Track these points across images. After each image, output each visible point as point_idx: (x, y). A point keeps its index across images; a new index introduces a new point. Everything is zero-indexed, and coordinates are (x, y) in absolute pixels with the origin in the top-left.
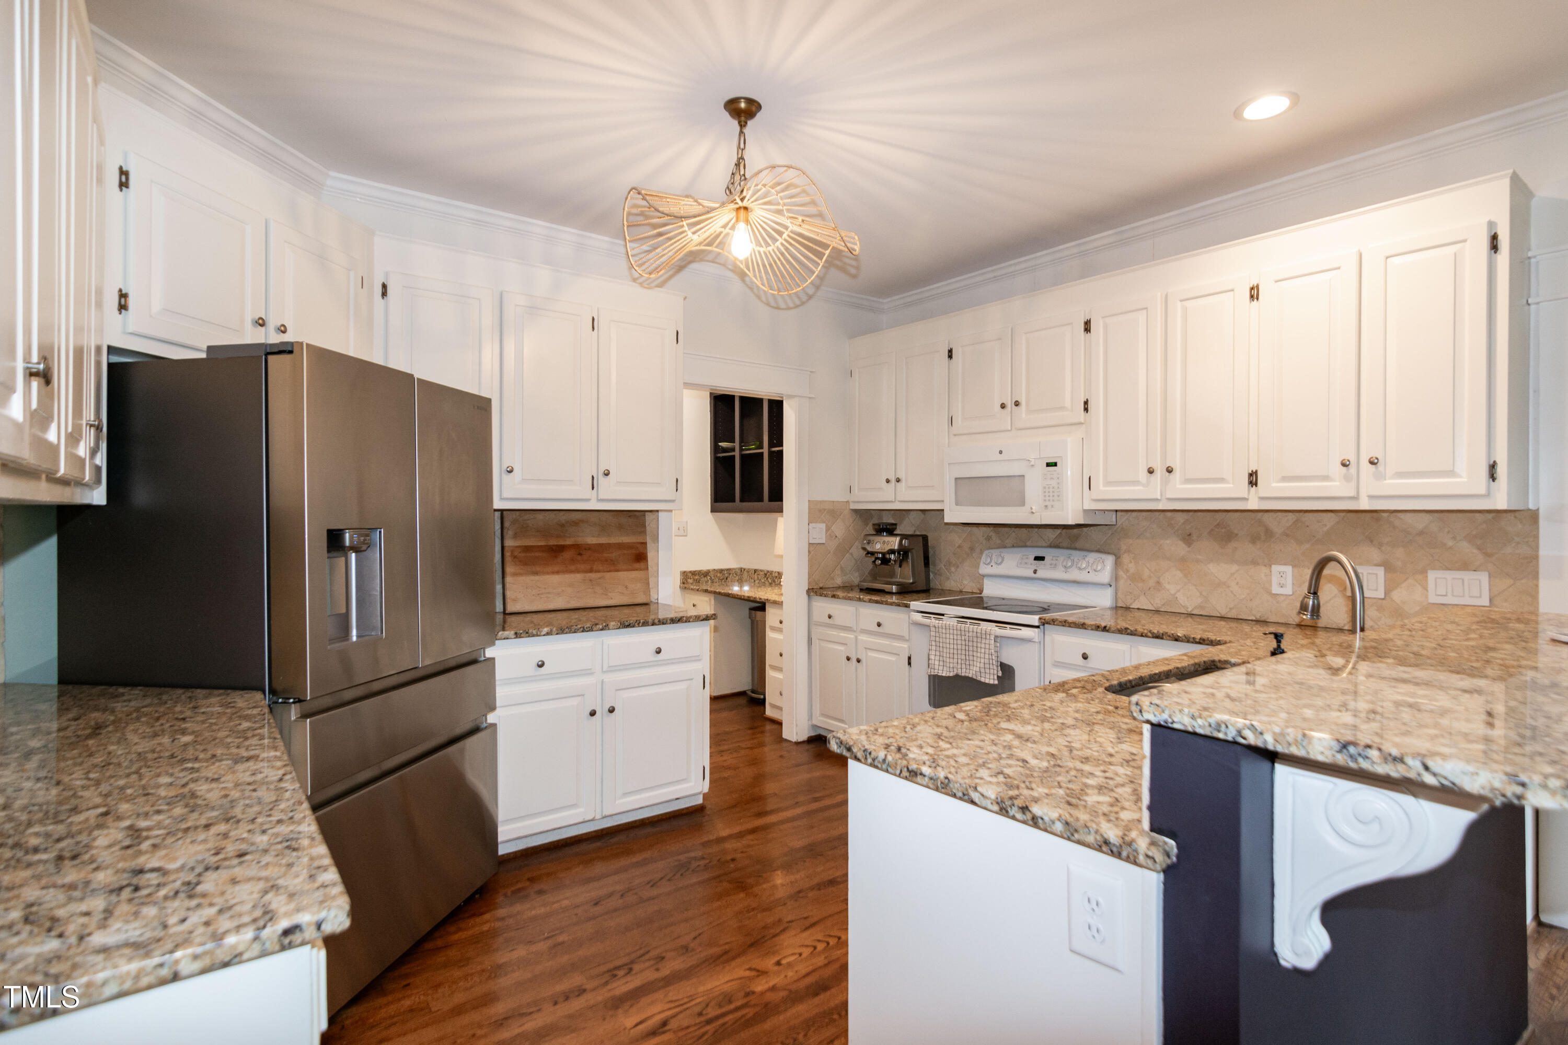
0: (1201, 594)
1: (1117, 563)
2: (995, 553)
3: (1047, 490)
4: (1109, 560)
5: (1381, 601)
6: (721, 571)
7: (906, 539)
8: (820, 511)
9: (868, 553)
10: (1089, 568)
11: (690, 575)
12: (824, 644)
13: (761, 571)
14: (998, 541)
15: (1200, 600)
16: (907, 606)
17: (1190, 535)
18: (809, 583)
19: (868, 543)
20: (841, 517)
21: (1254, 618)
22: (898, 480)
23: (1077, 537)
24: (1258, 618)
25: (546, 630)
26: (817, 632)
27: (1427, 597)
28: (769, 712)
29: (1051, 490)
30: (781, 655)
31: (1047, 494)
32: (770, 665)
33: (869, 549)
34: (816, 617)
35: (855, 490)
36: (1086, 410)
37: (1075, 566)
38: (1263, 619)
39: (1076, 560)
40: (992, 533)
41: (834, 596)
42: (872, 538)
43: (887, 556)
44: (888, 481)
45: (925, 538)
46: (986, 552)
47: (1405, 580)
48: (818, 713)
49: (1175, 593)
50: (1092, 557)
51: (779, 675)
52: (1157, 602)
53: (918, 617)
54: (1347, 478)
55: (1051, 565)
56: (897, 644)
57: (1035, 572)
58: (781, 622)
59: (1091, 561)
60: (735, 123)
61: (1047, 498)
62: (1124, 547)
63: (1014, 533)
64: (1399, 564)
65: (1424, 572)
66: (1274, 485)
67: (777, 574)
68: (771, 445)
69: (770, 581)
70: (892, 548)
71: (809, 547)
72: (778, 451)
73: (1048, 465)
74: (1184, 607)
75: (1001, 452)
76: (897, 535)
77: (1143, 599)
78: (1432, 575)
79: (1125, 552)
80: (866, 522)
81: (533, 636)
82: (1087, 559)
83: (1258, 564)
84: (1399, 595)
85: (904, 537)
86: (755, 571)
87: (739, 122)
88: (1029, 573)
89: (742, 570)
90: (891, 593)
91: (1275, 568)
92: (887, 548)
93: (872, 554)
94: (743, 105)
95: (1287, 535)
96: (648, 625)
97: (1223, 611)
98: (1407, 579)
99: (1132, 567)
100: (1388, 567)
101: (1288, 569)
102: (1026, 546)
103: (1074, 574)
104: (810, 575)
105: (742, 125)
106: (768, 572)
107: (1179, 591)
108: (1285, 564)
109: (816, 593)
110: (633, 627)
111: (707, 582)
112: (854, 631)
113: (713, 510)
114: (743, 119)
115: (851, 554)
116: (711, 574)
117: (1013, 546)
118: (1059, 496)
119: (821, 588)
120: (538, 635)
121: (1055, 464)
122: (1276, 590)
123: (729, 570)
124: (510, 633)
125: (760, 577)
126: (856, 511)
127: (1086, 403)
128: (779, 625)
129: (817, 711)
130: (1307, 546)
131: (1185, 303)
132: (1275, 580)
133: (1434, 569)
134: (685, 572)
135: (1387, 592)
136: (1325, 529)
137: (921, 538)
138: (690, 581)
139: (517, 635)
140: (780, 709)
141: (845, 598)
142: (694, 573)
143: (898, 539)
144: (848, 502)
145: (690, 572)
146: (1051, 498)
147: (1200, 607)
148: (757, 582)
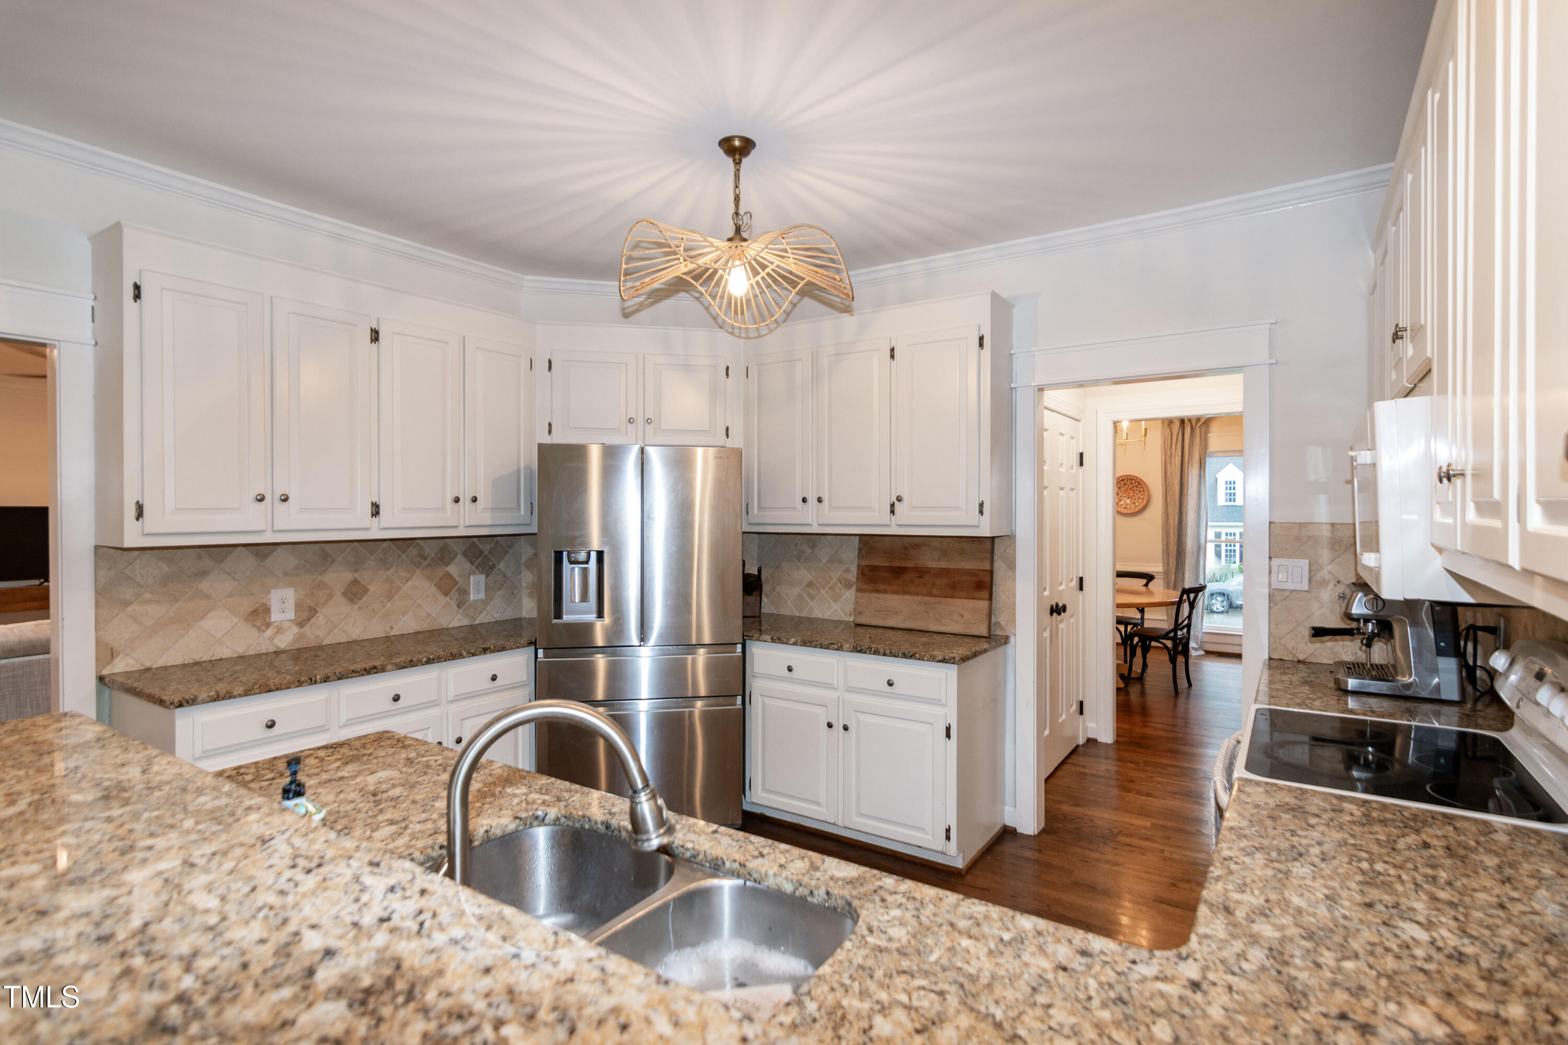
8: (1300, 538)
25: (793, 640)
60: (730, 161)
81: (784, 643)
87: (734, 160)
94: (737, 143)
96: (879, 654)
105: (738, 163)
110: (865, 653)
114: (737, 156)
120: (787, 644)
124: (768, 638)
139: (773, 641)
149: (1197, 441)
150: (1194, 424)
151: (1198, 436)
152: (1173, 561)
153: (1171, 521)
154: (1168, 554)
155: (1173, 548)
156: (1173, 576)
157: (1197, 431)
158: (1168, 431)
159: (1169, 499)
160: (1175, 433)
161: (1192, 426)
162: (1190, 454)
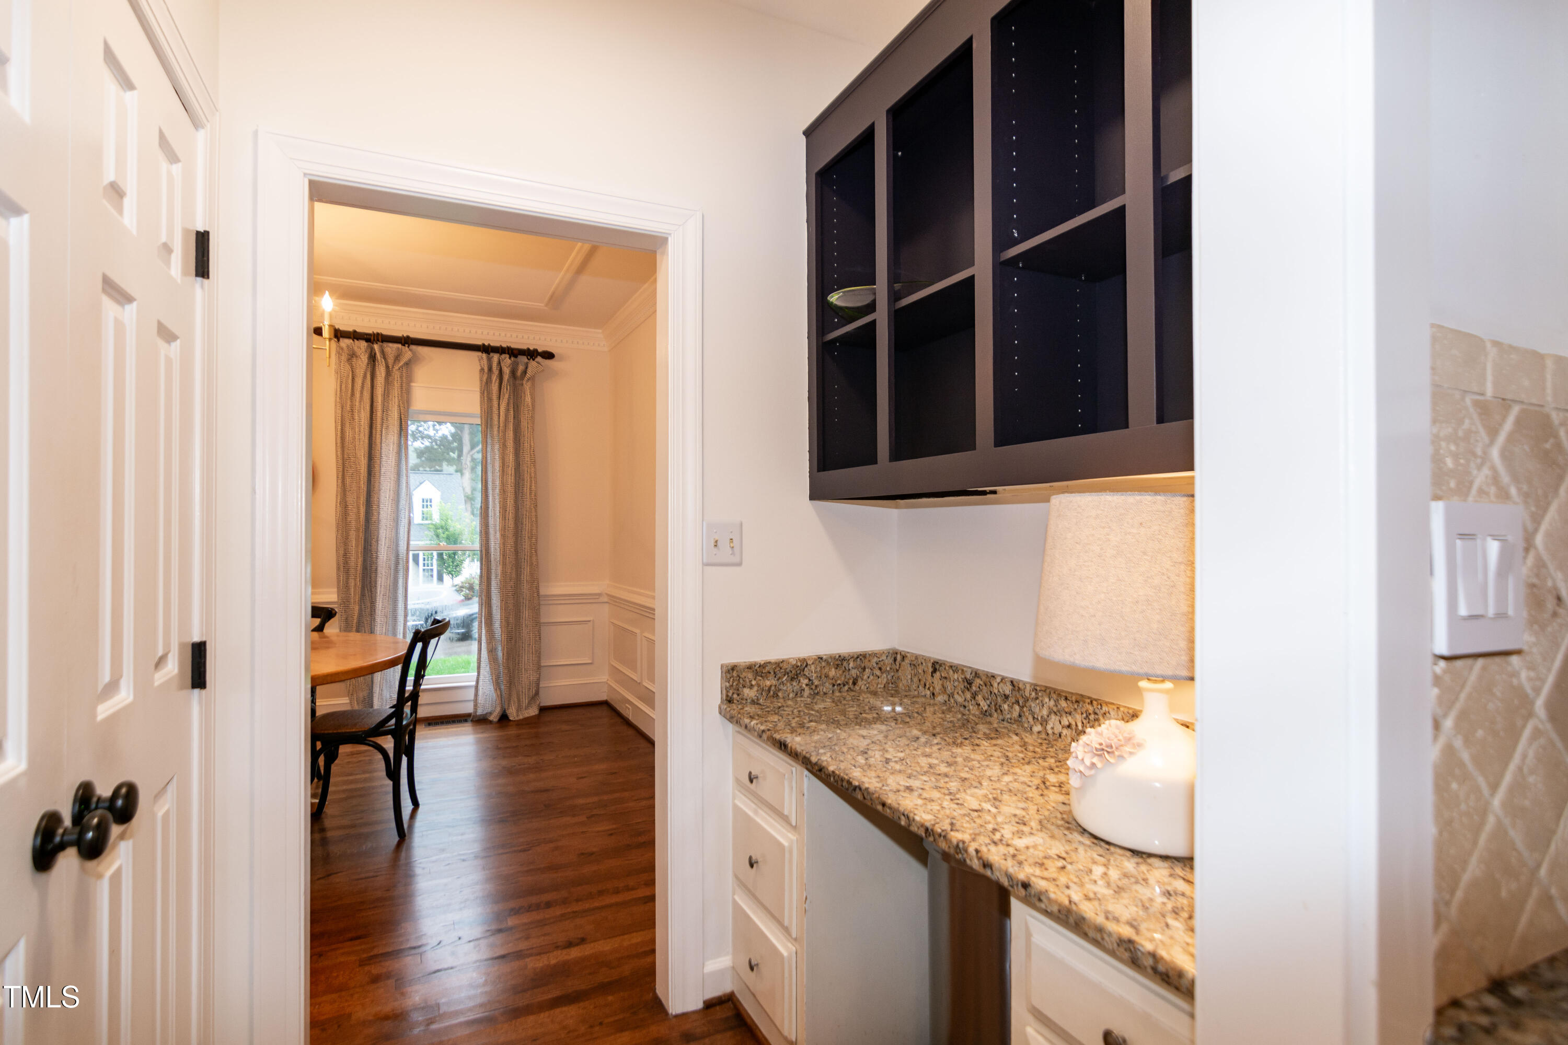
6: (840, 661)
11: (750, 675)
13: (955, 668)
67: (1007, 689)
69: (984, 705)
86: (936, 666)
89: (897, 657)
106: (977, 674)
111: (799, 693)
113: (817, 493)
116: (812, 671)
123: (861, 657)
125: (949, 687)
134: (734, 668)
138: (749, 693)
142: (759, 670)
145: (750, 667)
148: (940, 698)
149: (395, 391)
150: (390, 361)
151: (397, 385)
152: (355, 584)
153: (352, 517)
154: (347, 571)
155: (356, 560)
156: (357, 608)
157: (396, 374)
158: (348, 367)
159: (348, 480)
160: (360, 372)
161: (387, 367)
162: (385, 410)
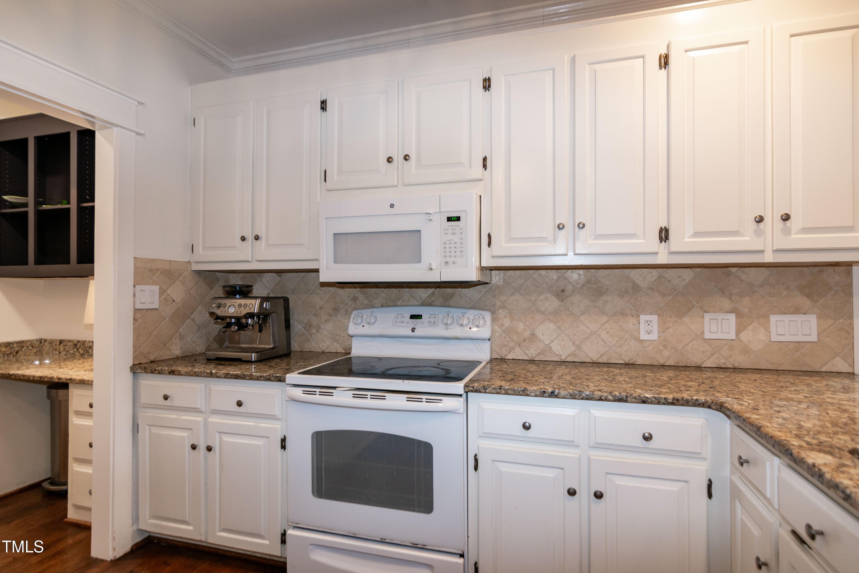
0: (574, 343)
1: (494, 320)
2: (366, 313)
3: (448, 246)
4: (488, 316)
5: (731, 342)
7: (267, 301)
8: (151, 270)
9: (218, 318)
10: (471, 324)
12: (155, 430)
13: (69, 341)
14: (366, 302)
15: (573, 349)
16: (281, 380)
17: (563, 291)
18: (135, 358)
19: (219, 307)
20: (181, 278)
21: (623, 362)
22: (257, 238)
23: (452, 296)
24: (627, 361)
26: (144, 416)
27: (769, 336)
28: (72, 515)
29: (453, 245)
30: (91, 445)
31: (448, 250)
32: (74, 459)
33: (219, 312)
34: (144, 398)
35: (199, 249)
36: (485, 166)
37: (455, 323)
38: (631, 362)
39: (455, 317)
40: (358, 294)
41: (172, 373)
42: (223, 301)
43: (244, 321)
44: (243, 239)
45: (286, 300)
46: (355, 312)
47: (751, 324)
48: (148, 513)
49: (550, 343)
50: (471, 314)
51: (87, 470)
52: (532, 353)
53: (298, 393)
54: (759, 233)
55: (430, 322)
56: (264, 424)
57: (413, 330)
58: (91, 406)
59: (471, 318)
61: (448, 254)
62: (498, 304)
63: (382, 292)
64: (746, 310)
65: (766, 317)
66: (686, 240)
68: (81, 199)
69: (77, 354)
70: (252, 311)
71: (135, 314)
72: (90, 206)
73: (449, 219)
74: (558, 355)
75: (392, 206)
76: (256, 298)
77: (517, 349)
78: (773, 319)
79: (500, 308)
80: (211, 285)
82: (466, 316)
83: (627, 315)
84: (745, 336)
85: (264, 299)
86: (61, 342)
88: (409, 332)
89: (42, 341)
90: (250, 362)
91: (643, 318)
92: (244, 311)
93: (223, 318)
95: (652, 289)
97: (594, 357)
98: (753, 322)
99: (507, 323)
100: (739, 315)
101: (654, 318)
102: (397, 306)
103: (455, 331)
104: (136, 348)
106: (79, 342)
107: (553, 341)
108: (651, 314)
109: (145, 370)
112: (202, 412)
115: (193, 320)
117: (382, 306)
118: (462, 252)
119: (152, 362)
121: (458, 219)
122: (643, 336)
125: (67, 348)
126: (199, 273)
127: (485, 159)
128: (89, 409)
129: (145, 512)
130: (670, 298)
131: (593, 66)
132: (643, 327)
133: (773, 314)
135: (738, 333)
136: (685, 283)
137: (282, 300)
140: (89, 509)
141: (188, 374)
143: (258, 301)
144: (189, 262)
146: (453, 254)
147: (573, 354)
148: (63, 353)
